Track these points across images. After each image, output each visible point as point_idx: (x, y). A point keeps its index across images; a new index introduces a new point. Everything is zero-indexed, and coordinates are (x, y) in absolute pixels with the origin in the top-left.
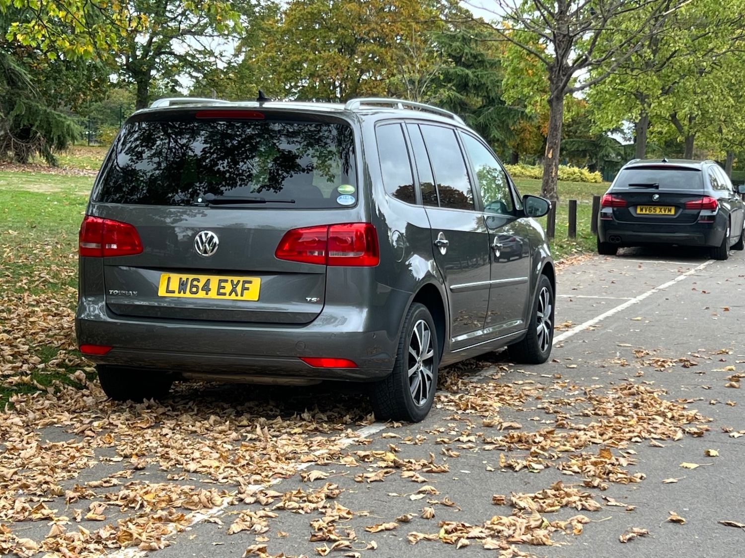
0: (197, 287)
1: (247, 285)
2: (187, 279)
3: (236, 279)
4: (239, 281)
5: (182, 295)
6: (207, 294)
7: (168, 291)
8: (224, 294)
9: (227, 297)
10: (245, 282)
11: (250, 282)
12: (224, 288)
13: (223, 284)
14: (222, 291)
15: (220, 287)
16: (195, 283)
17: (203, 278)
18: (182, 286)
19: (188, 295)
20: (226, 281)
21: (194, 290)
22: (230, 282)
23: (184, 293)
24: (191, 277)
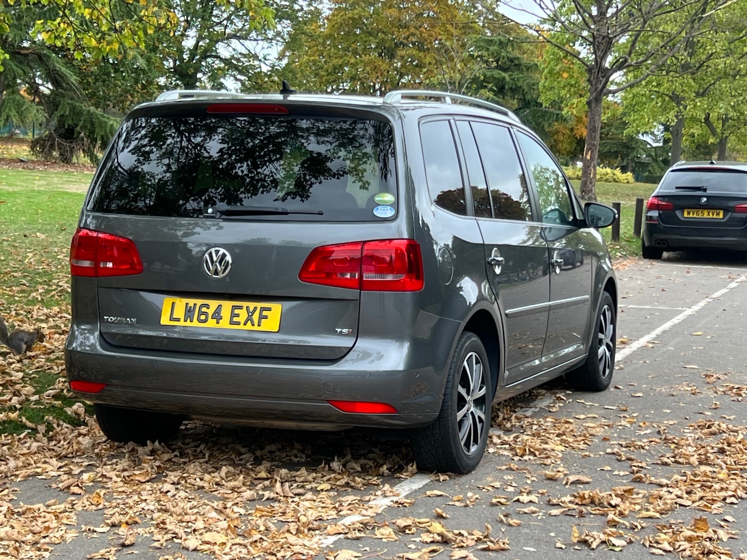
0: (206, 314)
1: (265, 313)
2: (195, 304)
3: (252, 305)
4: (255, 308)
5: (188, 323)
6: (218, 323)
7: (172, 319)
8: (238, 323)
9: (241, 327)
10: (263, 309)
11: (269, 309)
12: (238, 315)
13: (236, 311)
14: (235, 319)
15: (234, 315)
16: (204, 309)
17: (213, 304)
18: (189, 313)
19: (195, 323)
20: (241, 308)
21: (203, 317)
22: (245, 308)
23: (191, 321)
24: (199, 302)
